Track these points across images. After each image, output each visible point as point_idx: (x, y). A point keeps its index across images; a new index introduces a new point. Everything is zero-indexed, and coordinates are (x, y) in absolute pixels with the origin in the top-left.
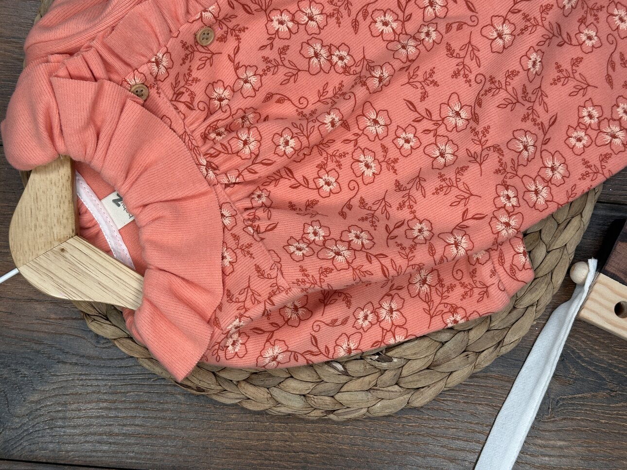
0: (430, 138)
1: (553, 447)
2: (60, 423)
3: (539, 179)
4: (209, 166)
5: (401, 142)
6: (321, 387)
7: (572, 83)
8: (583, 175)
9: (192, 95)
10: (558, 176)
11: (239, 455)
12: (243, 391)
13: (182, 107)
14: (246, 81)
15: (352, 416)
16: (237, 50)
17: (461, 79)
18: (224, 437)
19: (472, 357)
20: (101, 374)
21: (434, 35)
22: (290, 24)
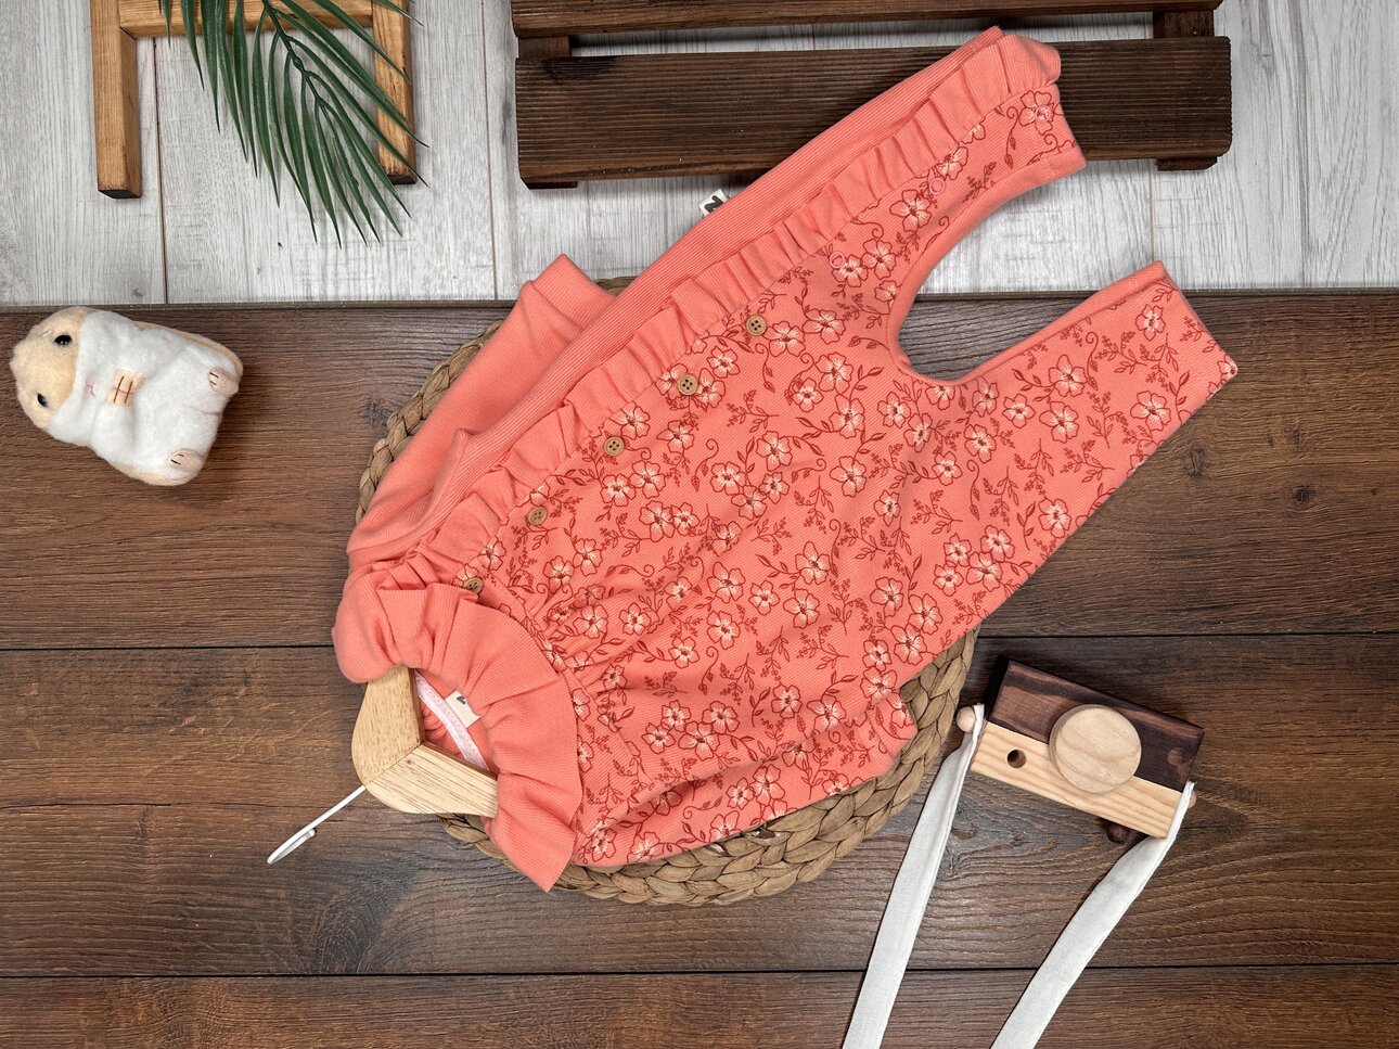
0: (789, 592)
1: (959, 906)
2: (430, 931)
3: (909, 628)
4: (555, 650)
5: (758, 600)
6: (701, 873)
7: (934, 519)
8: (957, 618)
9: (530, 578)
10: (930, 623)
11: (622, 949)
12: (617, 884)
13: (520, 592)
14: (585, 558)
15: (738, 899)
16: (573, 522)
17: (815, 527)
18: (604, 932)
19: (860, 822)
20: (466, 877)
21: (780, 487)
22: (627, 490)
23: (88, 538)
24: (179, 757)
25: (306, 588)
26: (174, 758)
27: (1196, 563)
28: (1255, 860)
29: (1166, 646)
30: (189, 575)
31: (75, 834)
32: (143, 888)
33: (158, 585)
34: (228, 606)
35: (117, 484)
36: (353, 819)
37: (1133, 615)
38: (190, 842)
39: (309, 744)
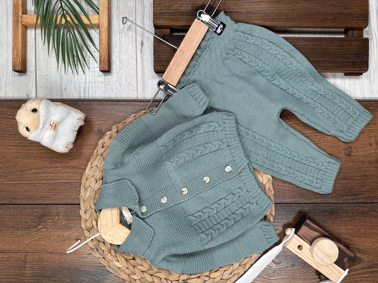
23: (11, 170)
24: (37, 238)
25: (78, 186)
26: (35, 238)
27: (348, 181)
28: (364, 271)
29: (338, 206)
30: (42, 182)
31: (4, 262)
32: (25, 278)
33: (32, 185)
34: (54, 192)
35: (20, 154)
36: (90, 258)
37: (330, 197)
38: (40, 264)
39: (77, 234)
